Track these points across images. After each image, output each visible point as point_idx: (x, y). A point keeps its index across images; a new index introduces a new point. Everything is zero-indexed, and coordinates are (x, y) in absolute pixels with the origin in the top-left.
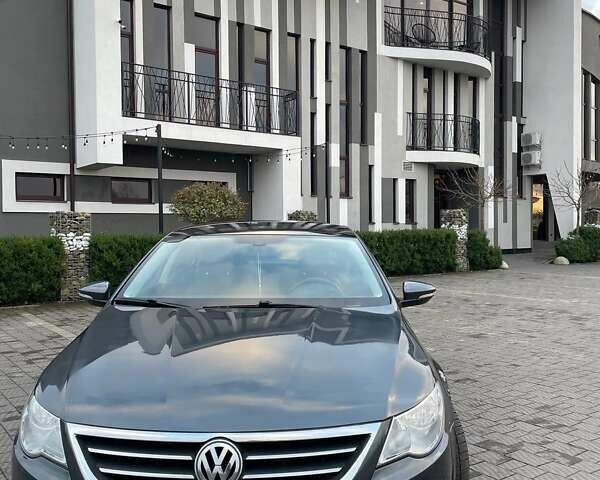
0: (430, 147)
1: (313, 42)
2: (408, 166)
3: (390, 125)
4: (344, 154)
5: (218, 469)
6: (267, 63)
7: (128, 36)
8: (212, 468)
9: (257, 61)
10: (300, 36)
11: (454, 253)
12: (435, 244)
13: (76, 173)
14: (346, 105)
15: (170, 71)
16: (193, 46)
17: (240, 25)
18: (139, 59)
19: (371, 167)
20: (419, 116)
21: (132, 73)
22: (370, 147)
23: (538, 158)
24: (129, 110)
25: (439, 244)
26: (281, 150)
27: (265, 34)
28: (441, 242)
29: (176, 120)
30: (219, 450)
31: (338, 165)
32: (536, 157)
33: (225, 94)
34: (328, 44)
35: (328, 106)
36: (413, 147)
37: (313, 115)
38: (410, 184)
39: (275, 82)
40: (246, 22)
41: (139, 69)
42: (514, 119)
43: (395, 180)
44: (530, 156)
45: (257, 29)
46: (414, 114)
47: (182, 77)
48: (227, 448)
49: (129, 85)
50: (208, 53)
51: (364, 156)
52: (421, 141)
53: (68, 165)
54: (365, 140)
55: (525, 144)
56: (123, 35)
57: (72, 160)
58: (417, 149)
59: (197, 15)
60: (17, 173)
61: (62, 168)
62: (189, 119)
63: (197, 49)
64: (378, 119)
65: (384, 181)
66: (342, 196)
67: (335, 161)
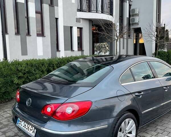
2: (78, 20)
19: (57, 19)
22: (55, 7)
23: (138, 20)
31: (35, 16)
32: (137, 19)
36: (81, 10)
38: (80, 29)
42: (128, 1)
43: (71, 27)
44: (134, 19)
51: (52, 13)
54: (52, 3)
55: (132, 14)
58: (83, 11)
65: (65, 27)
66: (38, 35)
67: (32, 14)
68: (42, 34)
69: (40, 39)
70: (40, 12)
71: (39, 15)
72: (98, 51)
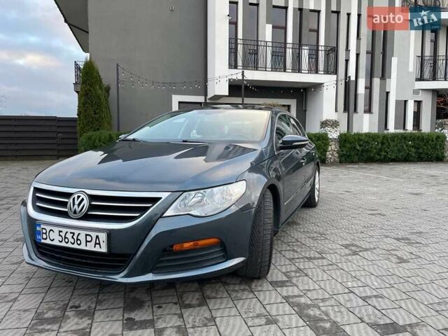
0: (434, 78)
1: (349, 15)
2: (416, 92)
3: (403, 64)
4: (369, 85)
5: (76, 206)
6: (318, 31)
7: (233, 23)
8: (74, 206)
9: (311, 30)
10: (340, 12)
11: (443, 148)
12: (428, 142)
13: (208, 101)
14: (371, 53)
15: (257, 41)
16: (271, 26)
17: (301, 10)
18: (240, 36)
19: (388, 93)
20: (426, 58)
21: (236, 44)
22: (388, 80)
24: (233, 65)
25: (430, 142)
26: (323, 84)
27: (317, 13)
28: (433, 141)
29: (259, 69)
30: (79, 197)
31: (364, 92)
33: (289, 52)
34: (359, 16)
35: (358, 55)
36: (421, 79)
37: (347, 61)
38: (418, 103)
39: (322, 42)
40: (304, 7)
41: (239, 41)
43: (406, 102)
45: (311, 11)
46: (422, 56)
47: (263, 44)
48: (82, 196)
49: (233, 51)
50: (280, 28)
51: (383, 86)
52: (427, 74)
53: (204, 97)
54: (384, 76)
56: (230, 23)
57: (206, 94)
58: (424, 80)
59: (274, 7)
60: (179, 102)
61: (201, 99)
62: (266, 68)
63: (273, 27)
64: (395, 61)
65: (397, 102)
66: (365, 112)
67: (361, 90)
68: (369, 110)
69: (367, 116)
70: (369, 88)
71: (368, 90)
72: (440, 129)
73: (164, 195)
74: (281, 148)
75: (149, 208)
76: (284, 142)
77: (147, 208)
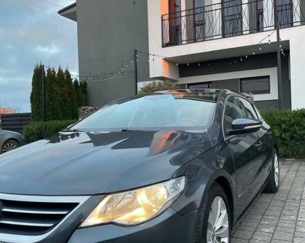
73: (82, 200)
74: (231, 133)
75: (64, 215)
76: (234, 127)
77: (62, 216)
